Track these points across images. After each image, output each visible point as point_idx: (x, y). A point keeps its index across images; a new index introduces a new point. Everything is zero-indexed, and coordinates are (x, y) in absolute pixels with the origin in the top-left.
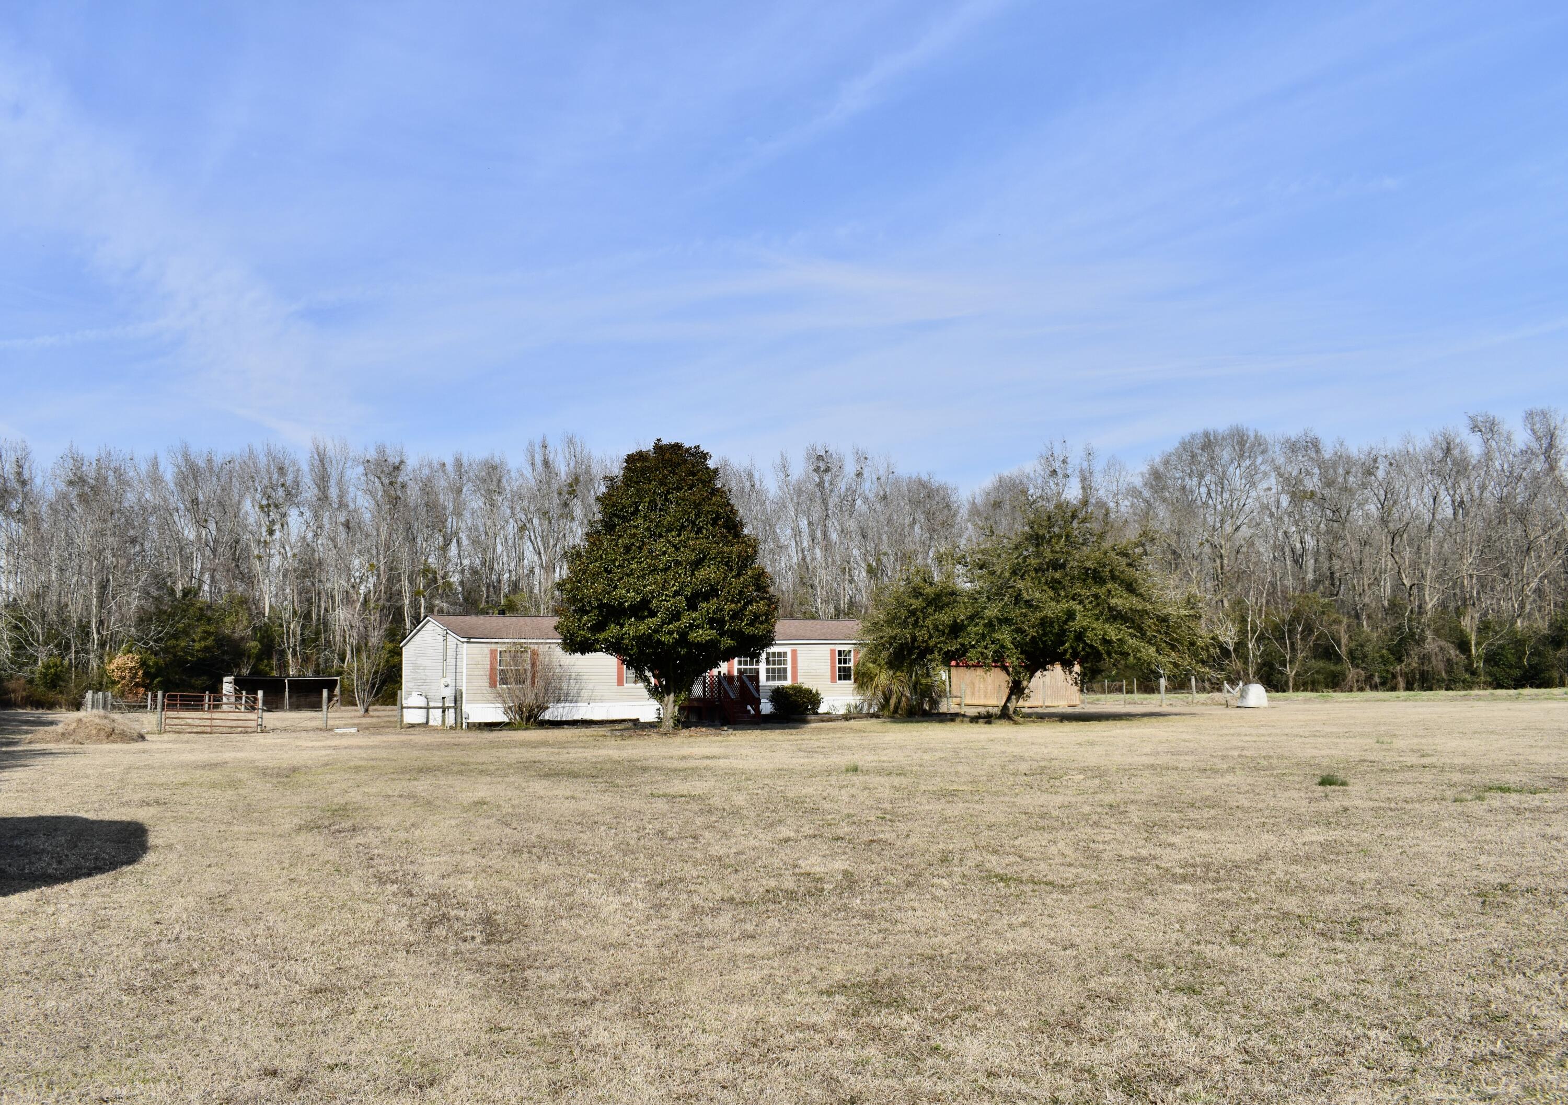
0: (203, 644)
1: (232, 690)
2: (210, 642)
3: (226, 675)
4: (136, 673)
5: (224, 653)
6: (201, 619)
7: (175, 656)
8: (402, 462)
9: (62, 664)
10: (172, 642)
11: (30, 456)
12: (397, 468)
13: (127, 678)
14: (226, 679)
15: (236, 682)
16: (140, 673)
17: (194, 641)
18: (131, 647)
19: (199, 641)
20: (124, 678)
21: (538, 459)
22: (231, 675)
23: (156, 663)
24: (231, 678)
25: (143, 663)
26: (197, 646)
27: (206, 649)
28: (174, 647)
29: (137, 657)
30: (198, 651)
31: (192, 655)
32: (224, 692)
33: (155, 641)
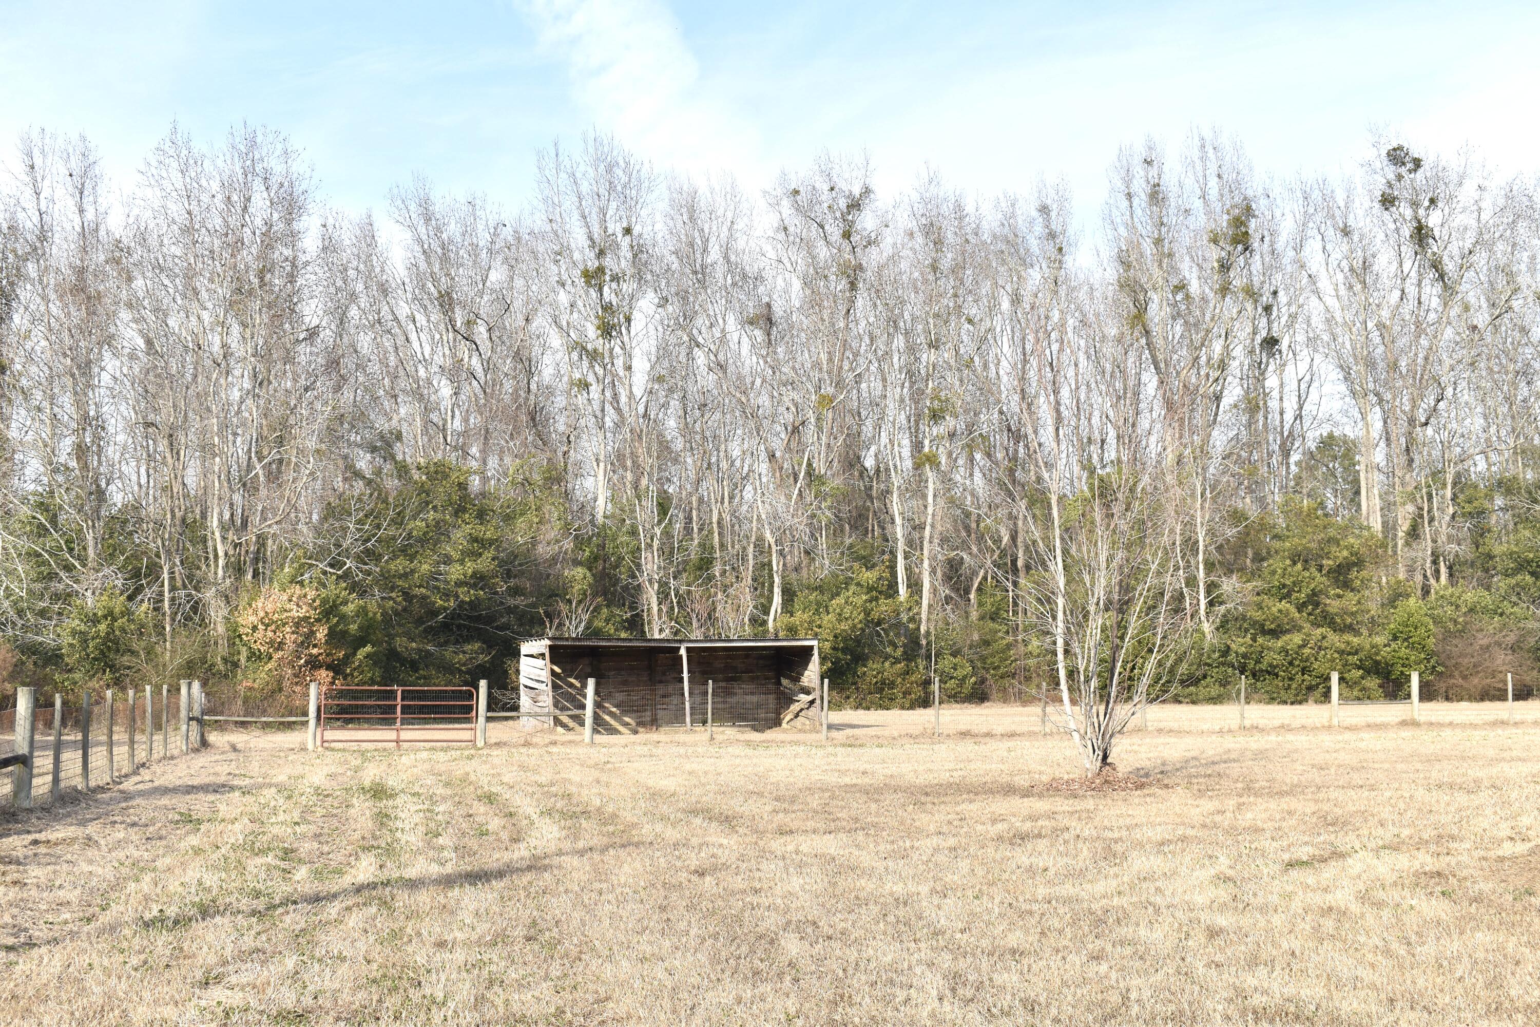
0: (470, 567)
1: (545, 675)
2: (485, 563)
3: (530, 636)
4: (312, 633)
5: (515, 591)
6: (464, 510)
7: (407, 595)
8: (867, 191)
9: (127, 613)
10: (400, 565)
11: (97, 170)
12: (855, 205)
13: (290, 646)
14: (527, 647)
15: (557, 654)
16: (321, 633)
17: (448, 560)
18: (301, 571)
19: (462, 562)
20: (280, 646)
21: (1140, 187)
22: (541, 636)
23: (363, 611)
24: (540, 646)
25: (329, 610)
26: (455, 572)
27: (479, 580)
28: (405, 576)
29: (311, 594)
30: (459, 584)
31: (446, 595)
32: (523, 680)
33: (359, 559)
